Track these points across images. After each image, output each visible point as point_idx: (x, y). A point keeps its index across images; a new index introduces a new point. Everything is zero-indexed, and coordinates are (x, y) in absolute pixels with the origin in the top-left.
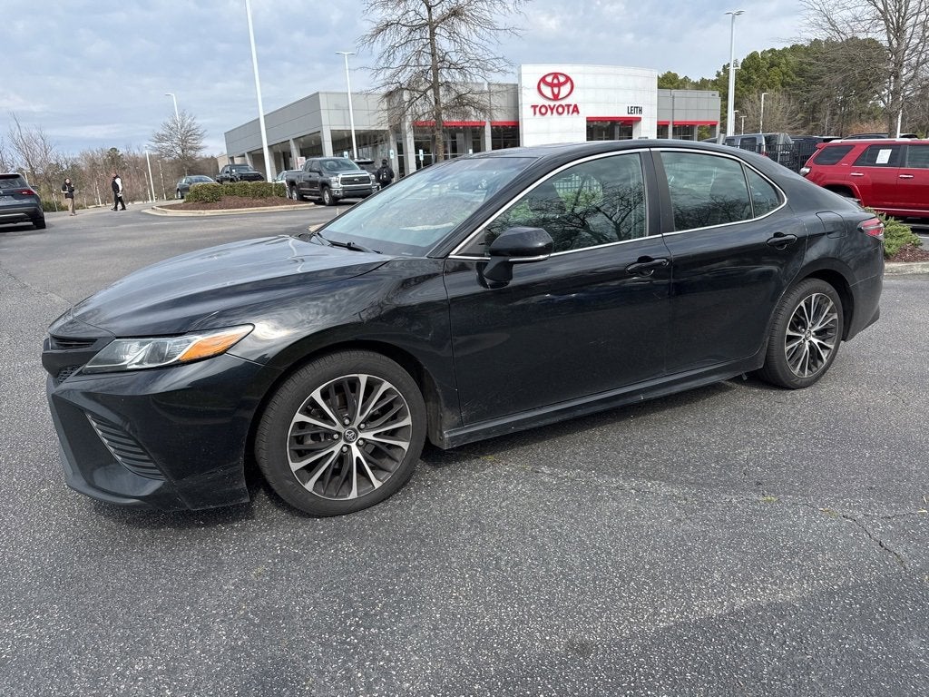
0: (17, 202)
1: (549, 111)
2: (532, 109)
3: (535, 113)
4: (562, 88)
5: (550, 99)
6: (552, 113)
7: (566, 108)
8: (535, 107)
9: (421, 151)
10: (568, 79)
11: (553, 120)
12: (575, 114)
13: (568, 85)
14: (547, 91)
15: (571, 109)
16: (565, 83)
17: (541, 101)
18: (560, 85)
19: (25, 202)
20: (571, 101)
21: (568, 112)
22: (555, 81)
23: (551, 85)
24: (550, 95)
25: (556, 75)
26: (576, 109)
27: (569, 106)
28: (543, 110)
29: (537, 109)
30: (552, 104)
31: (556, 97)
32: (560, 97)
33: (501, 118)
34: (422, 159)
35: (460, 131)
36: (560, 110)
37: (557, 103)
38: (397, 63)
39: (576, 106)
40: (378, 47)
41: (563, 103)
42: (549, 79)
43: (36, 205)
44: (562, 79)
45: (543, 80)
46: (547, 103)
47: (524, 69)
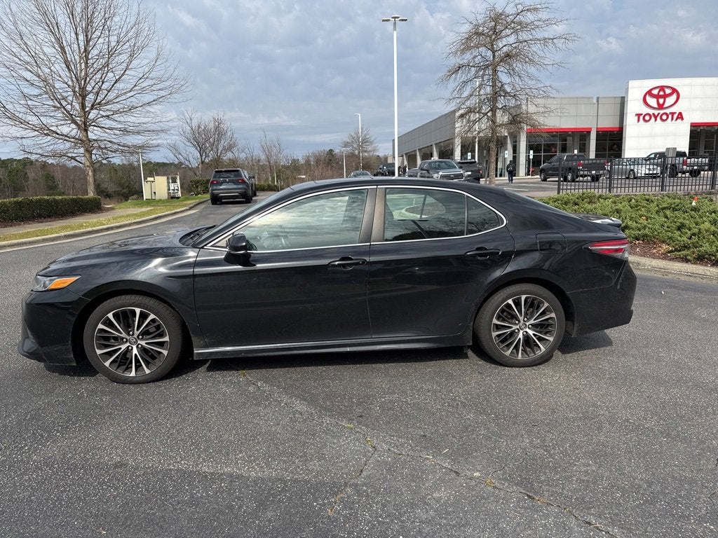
0: (235, 186)
1: (653, 118)
2: (637, 118)
3: (639, 120)
4: (667, 99)
5: (654, 108)
6: (656, 120)
7: (670, 116)
8: (639, 115)
9: (532, 152)
10: (674, 91)
11: (656, 126)
12: (679, 121)
13: (675, 96)
14: (652, 102)
15: (675, 116)
16: (670, 95)
17: (645, 110)
18: (665, 96)
19: (241, 186)
20: (675, 109)
21: (672, 119)
22: (661, 93)
23: (657, 97)
24: (655, 105)
25: (662, 88)
26: (680, 116)
27: (673, 114)
28: (647, 118)
29: (641, 117)
30: (656, 112)
31: (661, 107)
32: (666, 105)
33: (609, 123)
34: (531, 157)
35: (570, 135)
36: (664, 117)
37: (662, 112)
38: (466, 94)
39: (680, 114)
41: (668, 111)
42: (655, 92)
43: (246, 189)
44: (668, 91)
45: (649, 93)
46: (651, 111)
47: (632, 84)
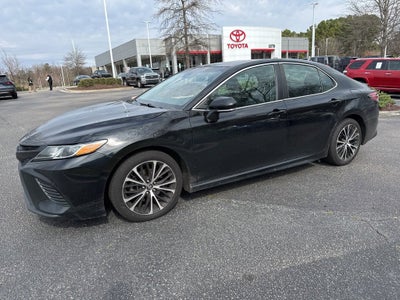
0: (5, 87)
2: (228, 46)
3: (229, 48)
4: (240, 37)
6: (236, 47)
7: (242, 45)
9: (180, 64)
10: (243, 33)
11: (236, 50)
12: (246, 48)
13: (243, 35)
14: (234, 38)
16: (241, 35)
17: (232, 42)
18: (239, 35)
19: (8, 87)
20: (244, 42)
21: (243, 47)
23: (236, 35)
24: (235, 40)
25: (238, 31)
26: (246, 46)
28: (232, 46)
29: (230, 46)
30: (236, 43)
31: (238, 41)
32: (240, 40)
33: (214, 49)
34: (180, 67)
35: (197, 56)
36: (240, 46)
37: (238, 43)
38: (169, 26)
39: (246, 44)
40: (161, 19)
41: (241, 43)
42: (235, 33)
43: (13, 88)
44: (240, 33)
45: (232, 33)
47: (224, 28)
